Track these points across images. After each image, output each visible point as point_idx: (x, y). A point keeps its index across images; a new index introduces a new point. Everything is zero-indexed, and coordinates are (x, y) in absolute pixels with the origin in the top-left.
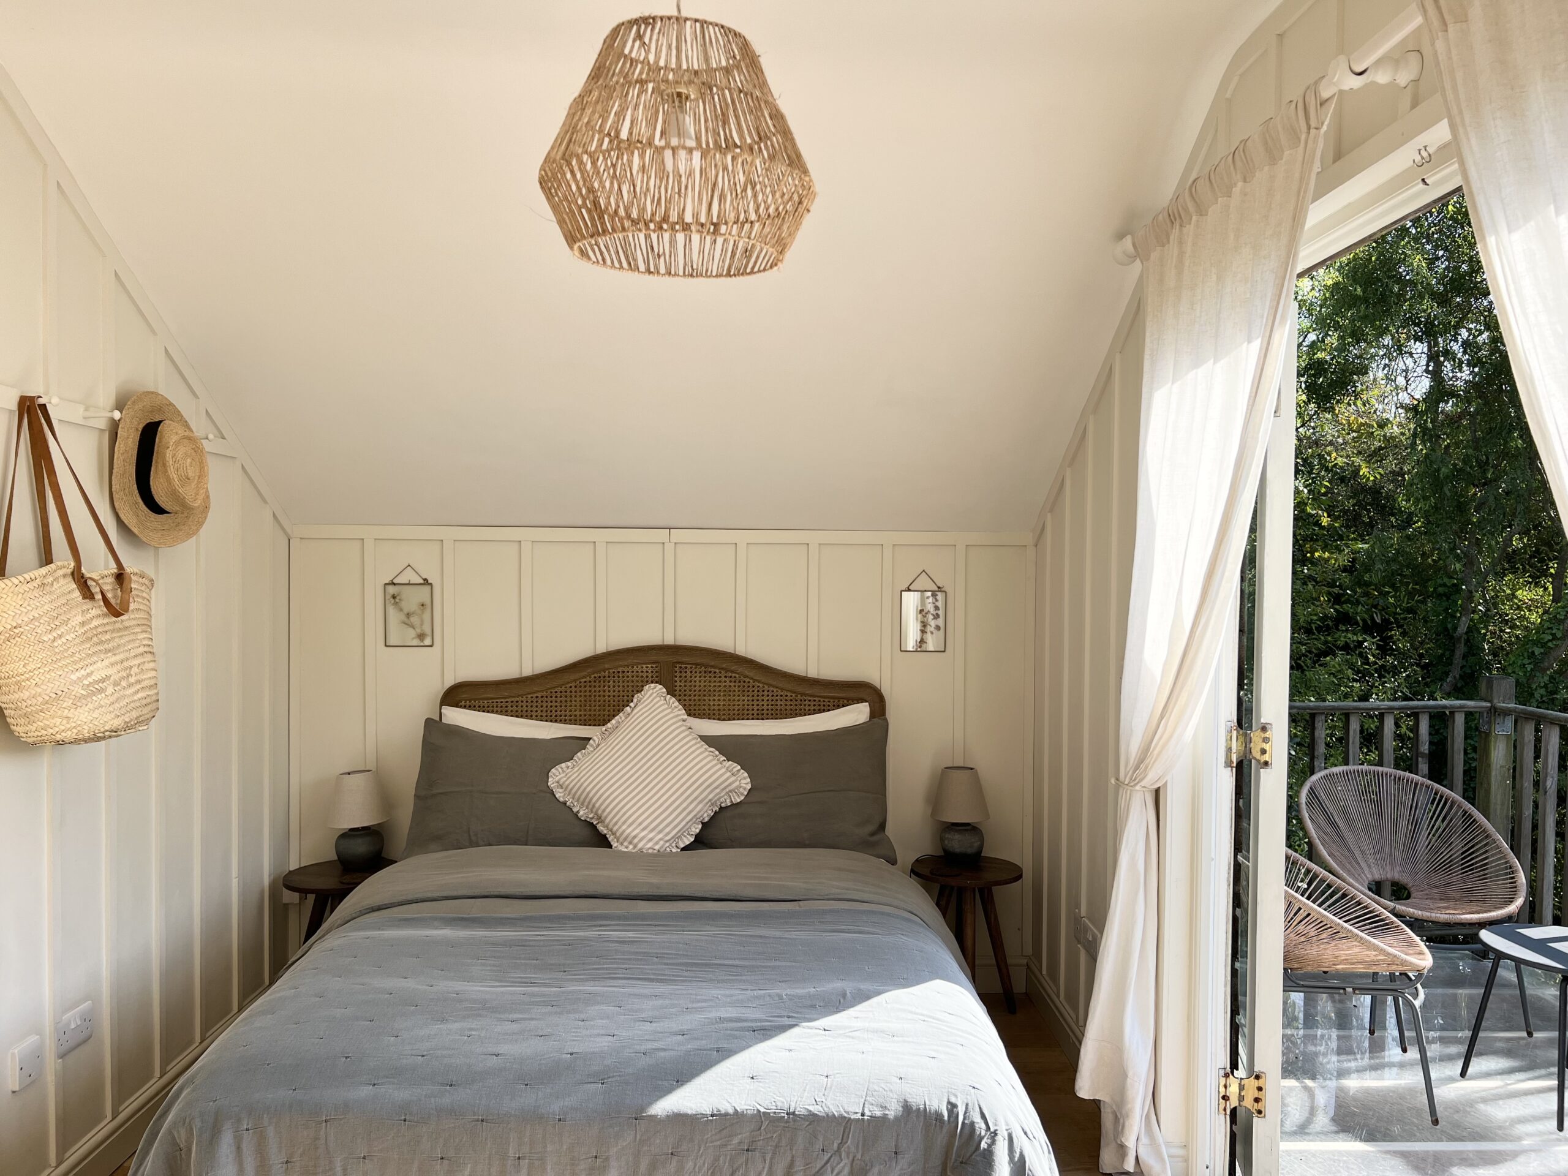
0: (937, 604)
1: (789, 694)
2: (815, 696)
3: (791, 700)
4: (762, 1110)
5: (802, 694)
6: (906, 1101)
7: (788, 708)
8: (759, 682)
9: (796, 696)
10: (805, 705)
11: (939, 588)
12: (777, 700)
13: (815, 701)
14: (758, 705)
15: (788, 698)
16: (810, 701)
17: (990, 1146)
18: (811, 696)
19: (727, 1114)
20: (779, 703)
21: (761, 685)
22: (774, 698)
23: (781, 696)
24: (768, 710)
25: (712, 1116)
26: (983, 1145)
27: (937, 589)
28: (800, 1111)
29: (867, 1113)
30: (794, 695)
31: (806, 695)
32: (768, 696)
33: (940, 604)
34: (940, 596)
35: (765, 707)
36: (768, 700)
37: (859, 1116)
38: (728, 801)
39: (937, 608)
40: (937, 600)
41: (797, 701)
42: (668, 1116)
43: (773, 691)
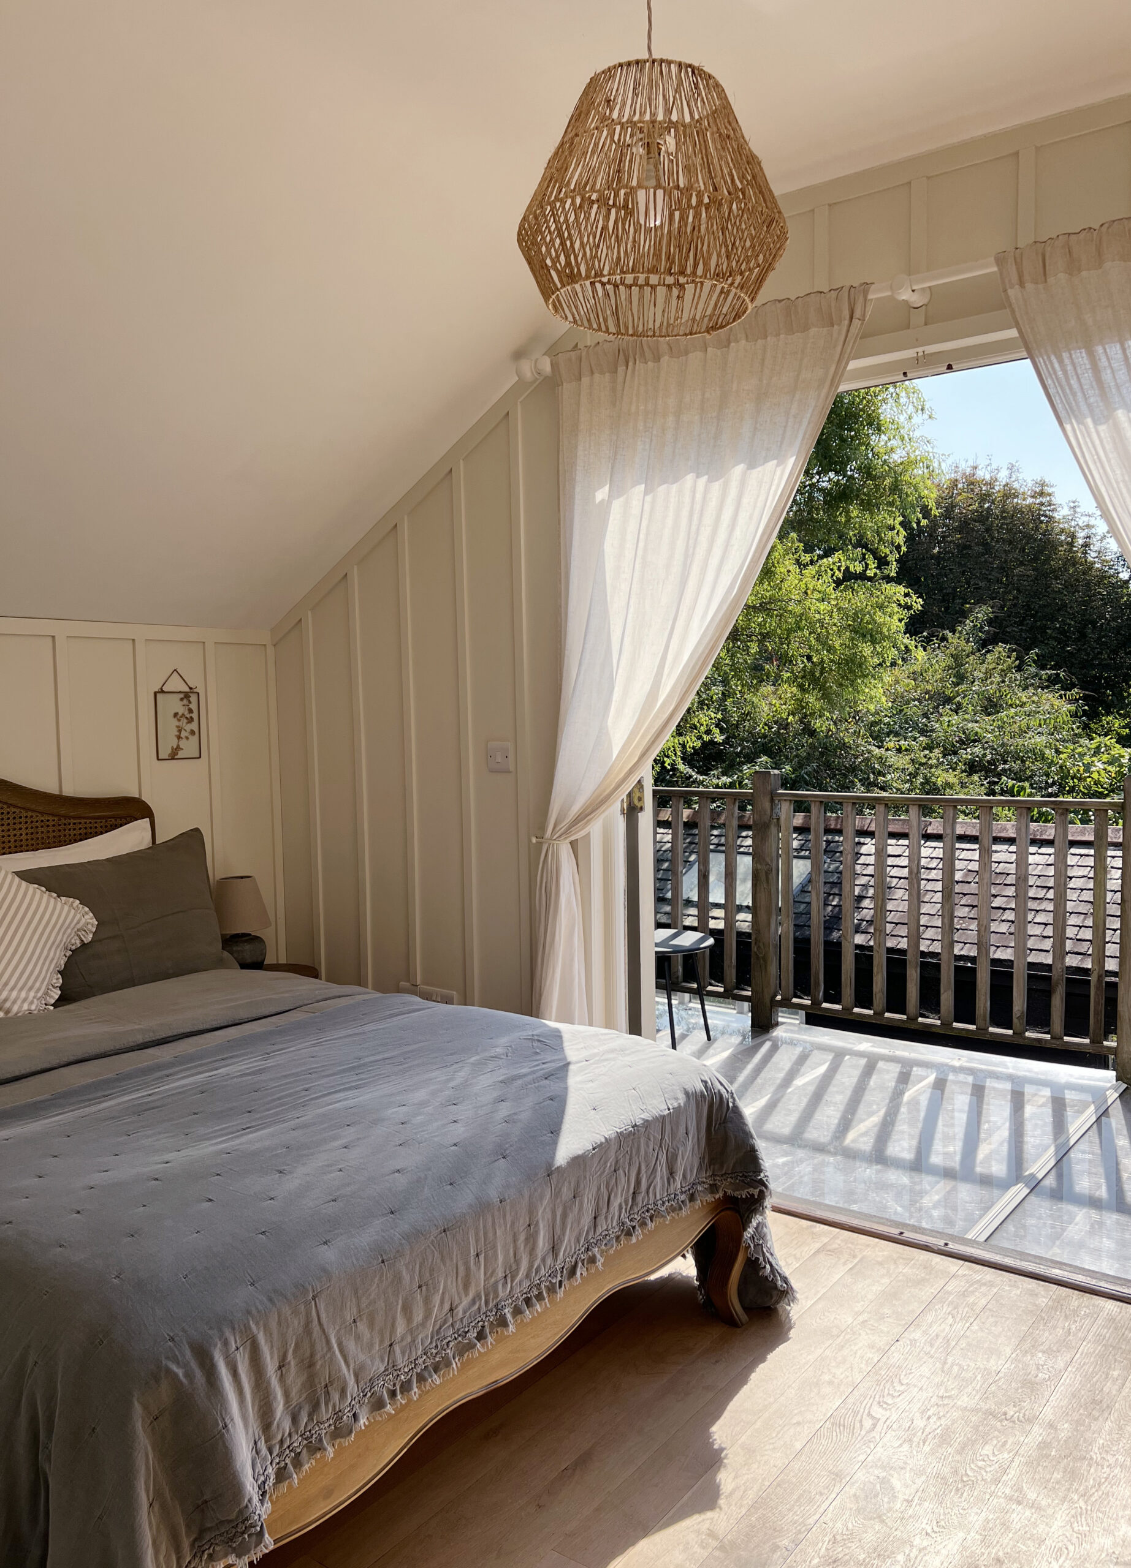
0: (191, 706)
1: (51, 818)
2: (80, 818)
3: (54, 825)
4: (619, 1131)
5: (65, 817)
6: (685, 1089)
7: (51, 835)
8: (14, 806)
9: (60, 820)
10: (70, 830)
11: (191, 688)
12: (37, 827)
13: (80, 823)
14: (15, 835)
15: (51, 823)
16: (74, 824)
17: (734, 1103)
18: (75, 818)
19: (602, 1143)
20: (40, 830)
21: (17, 811)
22: (34, 825)
23: (42, 821)
24: (27, 840)
25: (594, 1149)
26: (731, 1105)
27: (187, 690)
28: (639, 1122)
29: (671, 1107)
30: (56, 819)
31: (70, 817)
32: (26, 822)
33: (193, 706)
34: (193, 698)
35: (24, 837)
36: (27, 828)
37: (667, 1112)
38: (78, 942)
39: (191, 711)
40: (190, 702)
41: (60, 825)
42: (568, 1163)
43: (32, 817)
